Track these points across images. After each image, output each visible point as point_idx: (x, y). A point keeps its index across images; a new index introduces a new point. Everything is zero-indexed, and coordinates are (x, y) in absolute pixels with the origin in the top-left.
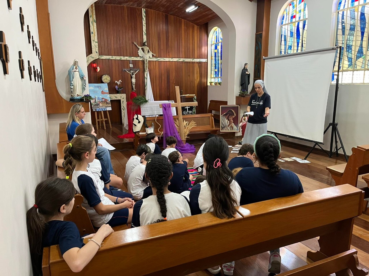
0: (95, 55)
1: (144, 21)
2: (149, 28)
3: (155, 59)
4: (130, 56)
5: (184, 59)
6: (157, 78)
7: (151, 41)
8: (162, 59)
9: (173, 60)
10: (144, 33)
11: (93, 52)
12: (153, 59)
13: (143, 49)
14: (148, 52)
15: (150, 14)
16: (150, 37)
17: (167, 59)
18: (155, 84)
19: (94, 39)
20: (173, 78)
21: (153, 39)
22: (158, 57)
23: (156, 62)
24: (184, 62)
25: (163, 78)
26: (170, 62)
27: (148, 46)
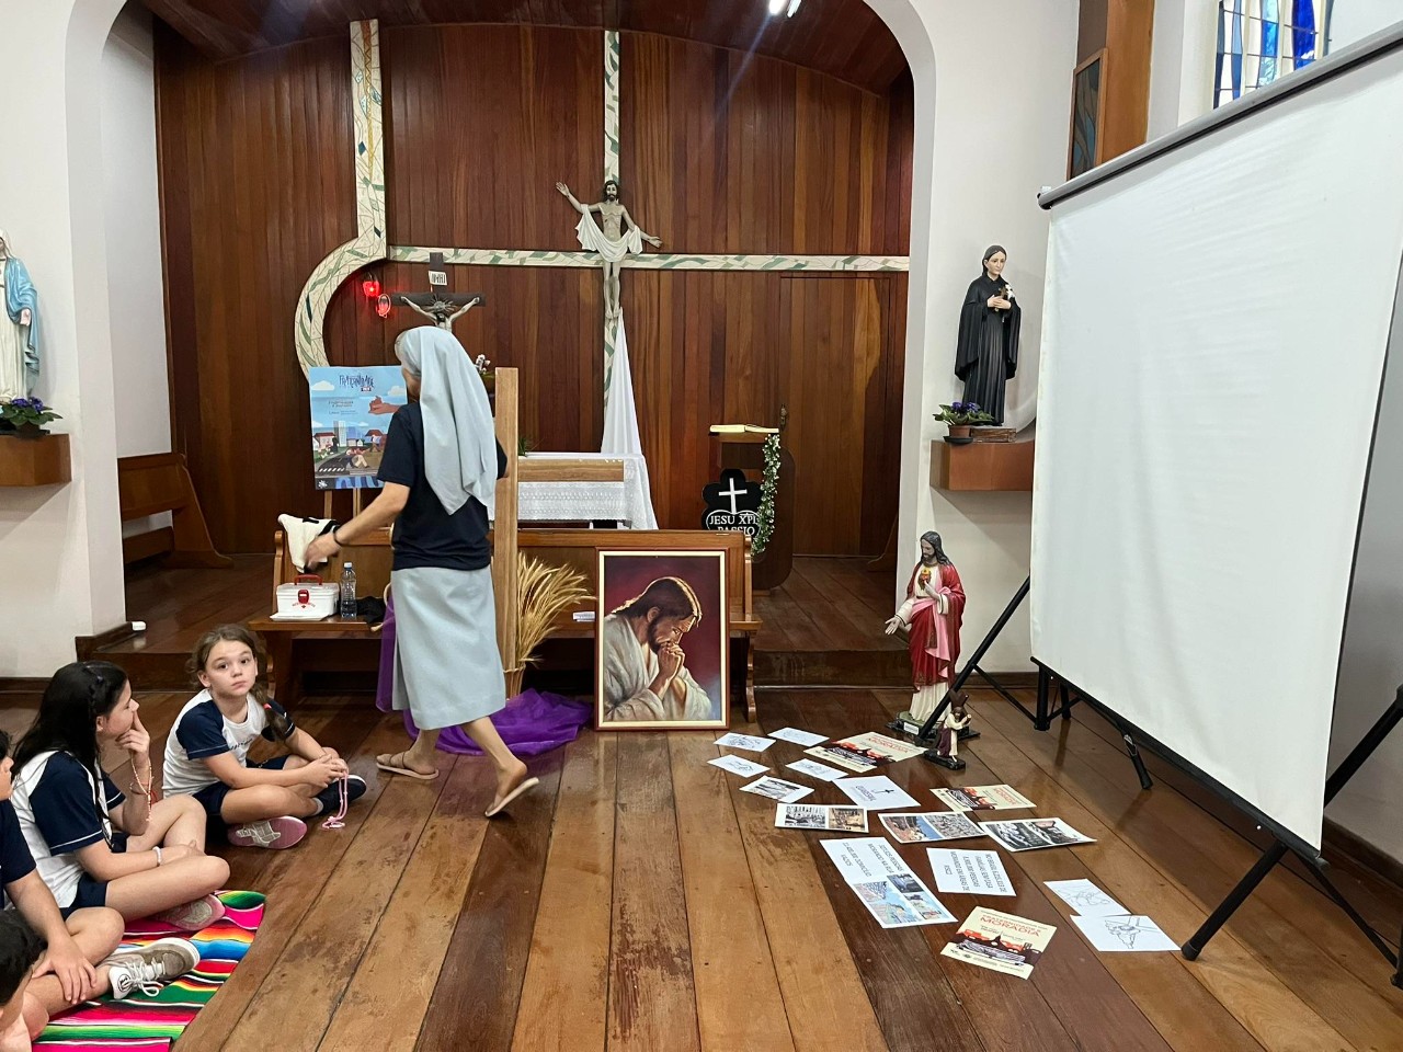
0: (369, 245)
1: (612, 87)
3: (654, 262)
4: (541, 248)
5: (802, 259)
7: (639, 179)
8: (689, 263)
9: (746, 264)
10: (608, 143)
11: (360, 232)
12: (650, 260)
13: (596, 215)
14: (624, 228)
15: (642, 52)
16: (639, 157)
17: (715, 262)
18: (650, 377)
19: (371, 175)
20: (741, 351)
21: (650, 169)
22: (671, 249)
23: (662, 273)
24: (802, 275)
25: (692, 349)
26: (729, 274)
27: (620, 197)
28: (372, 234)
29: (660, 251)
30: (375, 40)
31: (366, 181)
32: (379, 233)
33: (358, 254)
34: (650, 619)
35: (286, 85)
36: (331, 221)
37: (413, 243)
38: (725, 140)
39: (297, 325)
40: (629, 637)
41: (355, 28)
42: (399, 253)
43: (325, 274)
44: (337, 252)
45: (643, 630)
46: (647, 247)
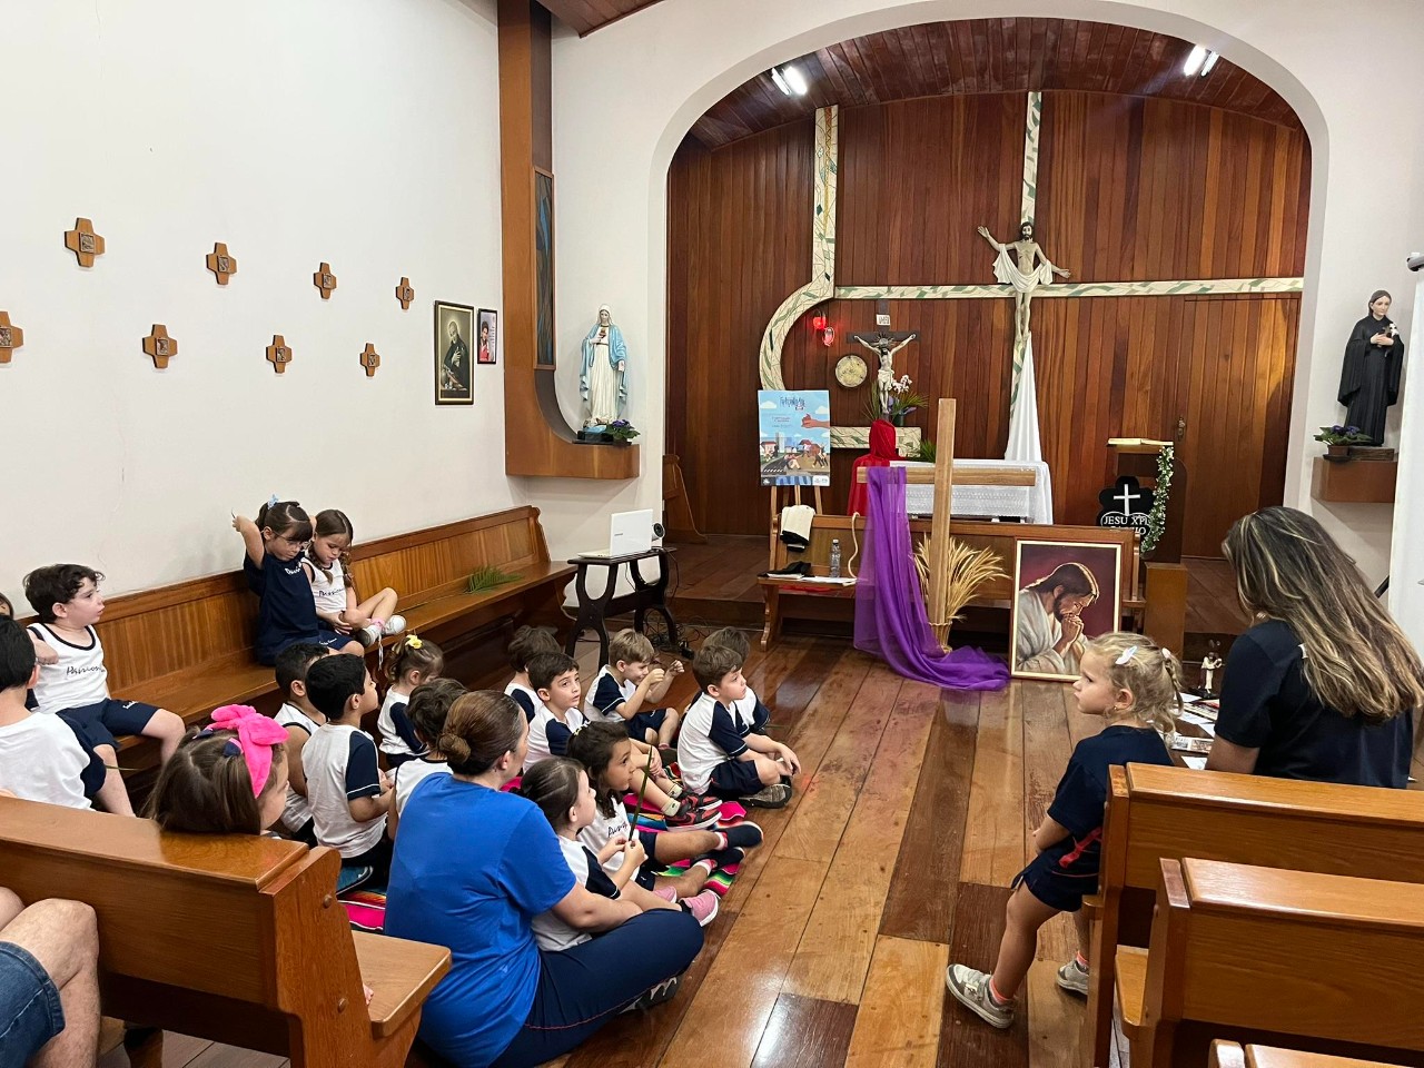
0: (821, 288)
1: (1032, 140)
2: (1051, 165)
3: (1064, 291)
4: (961, 283)
5: (1208, 284)
6: (1066, 369)
7: (1053, 220)
8: (1095, 290)
9: (1149, 291)
10: (1026, 190)
11: (814, 277)
12: (1058, 289)
13: (1013, 254)
14: (1037, 262)
15: (1062, 107)
16: (1053, 199)
17: (1120, 289)
18: (1054, 391)
19: (825, 230)
20: (1142, 368)
21: (1064, 210)
22: (1079, 279)
23: (1070, 300)
24: (1207, 297)
25: (1095, 366)
26: (1133, 299)
27: (1035, 238)
28: (824, 279)
29: (1069, 282)
30: (835, 122)
31: (821, 236)
32: (828, 277)
33: (811, 295)
34: (1056, 594)
35: (764, 163)
36: (791, 270)
37: (854, 284)
38: (1136, 180)
39: (761, 355)
40: (1038, 607)
41: (820, 114)
42: (843, 293)
43: (785, 312)
44: (796, 294)
45: (1050, 603)
46: (1057, 278)
